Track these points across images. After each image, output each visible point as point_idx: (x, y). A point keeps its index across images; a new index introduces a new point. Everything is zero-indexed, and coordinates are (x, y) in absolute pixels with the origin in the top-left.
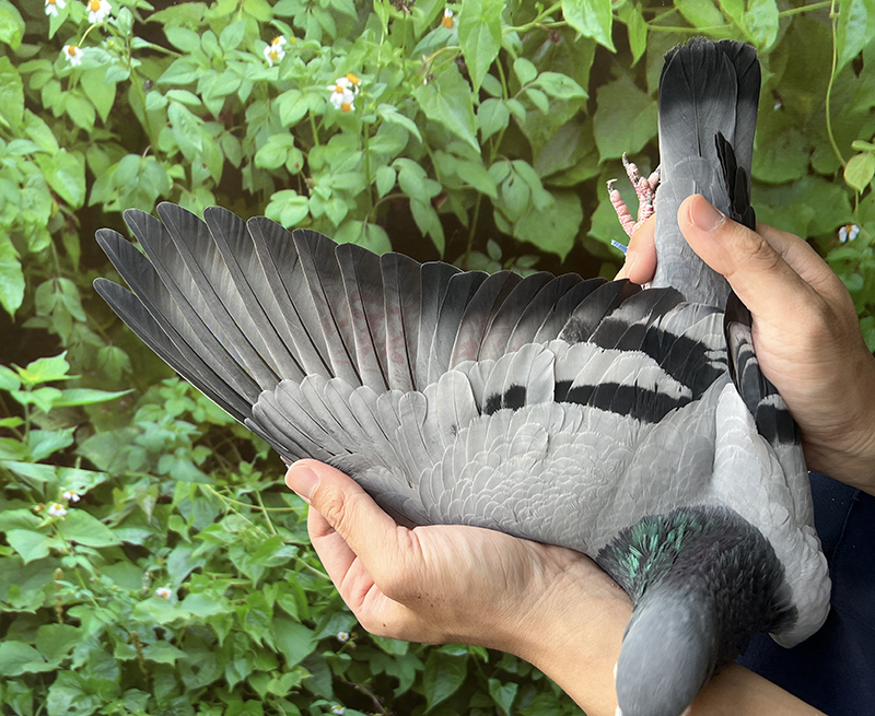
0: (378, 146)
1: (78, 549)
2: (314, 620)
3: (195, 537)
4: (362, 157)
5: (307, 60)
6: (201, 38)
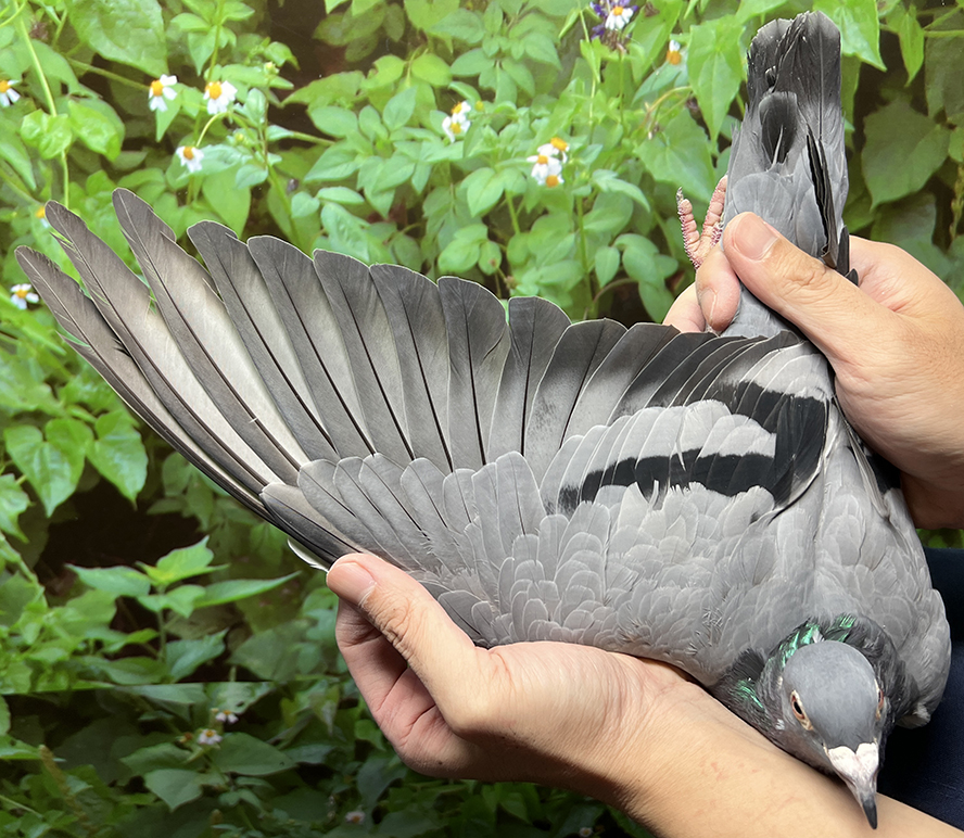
0: (595, 223)
4: (576, 240)
5: (498, 129)
6: (358, 116)
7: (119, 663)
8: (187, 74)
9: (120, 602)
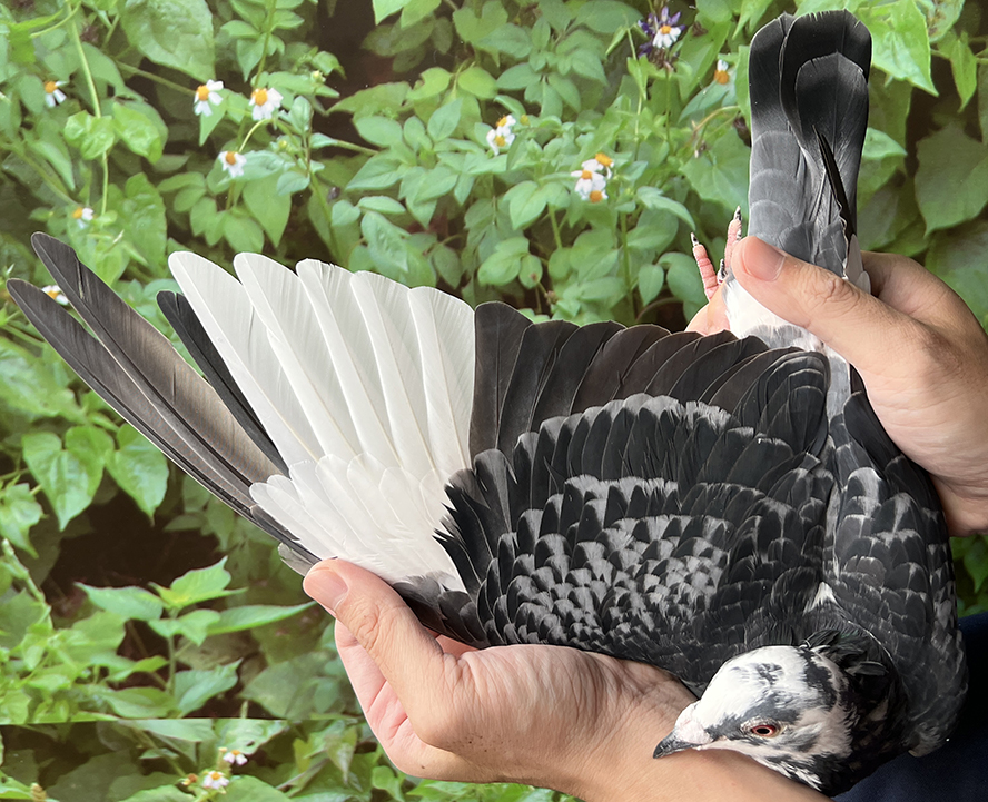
0: (639, 240)
3: (409, 793)
4: (619, 256)
5: (543, 141)
6: (402, 127)
7: (123, 693)
8: (235, 80)
9: (130, 625)
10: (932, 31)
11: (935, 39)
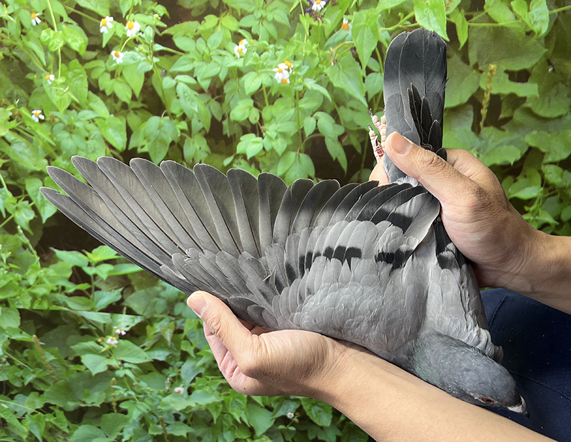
0: (304, 104)
1: (126, 365)
2: (272, 405)
3: (198, 354)
4: (295, 112)
5: (260, 53)
6: (196, 43)
7: (72, 298)
8: (118, 17)
9: (74, 268)
10: (447, 9)
11: (449, 12)
